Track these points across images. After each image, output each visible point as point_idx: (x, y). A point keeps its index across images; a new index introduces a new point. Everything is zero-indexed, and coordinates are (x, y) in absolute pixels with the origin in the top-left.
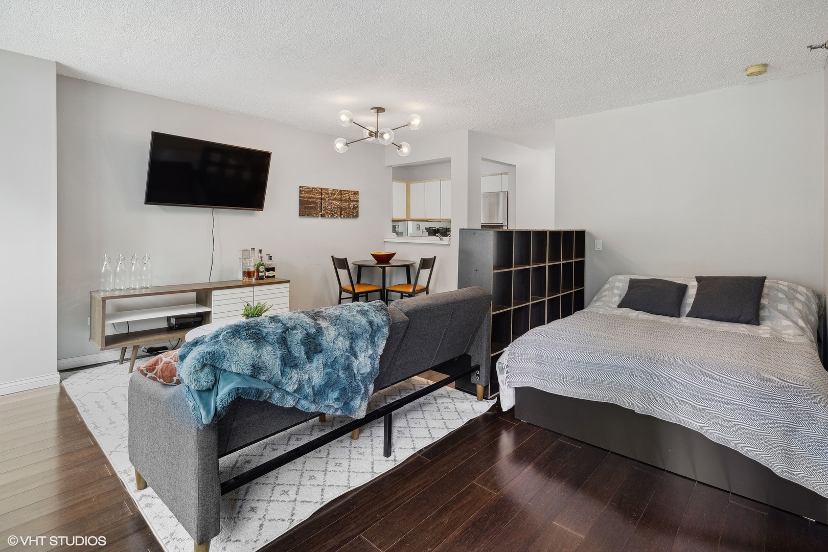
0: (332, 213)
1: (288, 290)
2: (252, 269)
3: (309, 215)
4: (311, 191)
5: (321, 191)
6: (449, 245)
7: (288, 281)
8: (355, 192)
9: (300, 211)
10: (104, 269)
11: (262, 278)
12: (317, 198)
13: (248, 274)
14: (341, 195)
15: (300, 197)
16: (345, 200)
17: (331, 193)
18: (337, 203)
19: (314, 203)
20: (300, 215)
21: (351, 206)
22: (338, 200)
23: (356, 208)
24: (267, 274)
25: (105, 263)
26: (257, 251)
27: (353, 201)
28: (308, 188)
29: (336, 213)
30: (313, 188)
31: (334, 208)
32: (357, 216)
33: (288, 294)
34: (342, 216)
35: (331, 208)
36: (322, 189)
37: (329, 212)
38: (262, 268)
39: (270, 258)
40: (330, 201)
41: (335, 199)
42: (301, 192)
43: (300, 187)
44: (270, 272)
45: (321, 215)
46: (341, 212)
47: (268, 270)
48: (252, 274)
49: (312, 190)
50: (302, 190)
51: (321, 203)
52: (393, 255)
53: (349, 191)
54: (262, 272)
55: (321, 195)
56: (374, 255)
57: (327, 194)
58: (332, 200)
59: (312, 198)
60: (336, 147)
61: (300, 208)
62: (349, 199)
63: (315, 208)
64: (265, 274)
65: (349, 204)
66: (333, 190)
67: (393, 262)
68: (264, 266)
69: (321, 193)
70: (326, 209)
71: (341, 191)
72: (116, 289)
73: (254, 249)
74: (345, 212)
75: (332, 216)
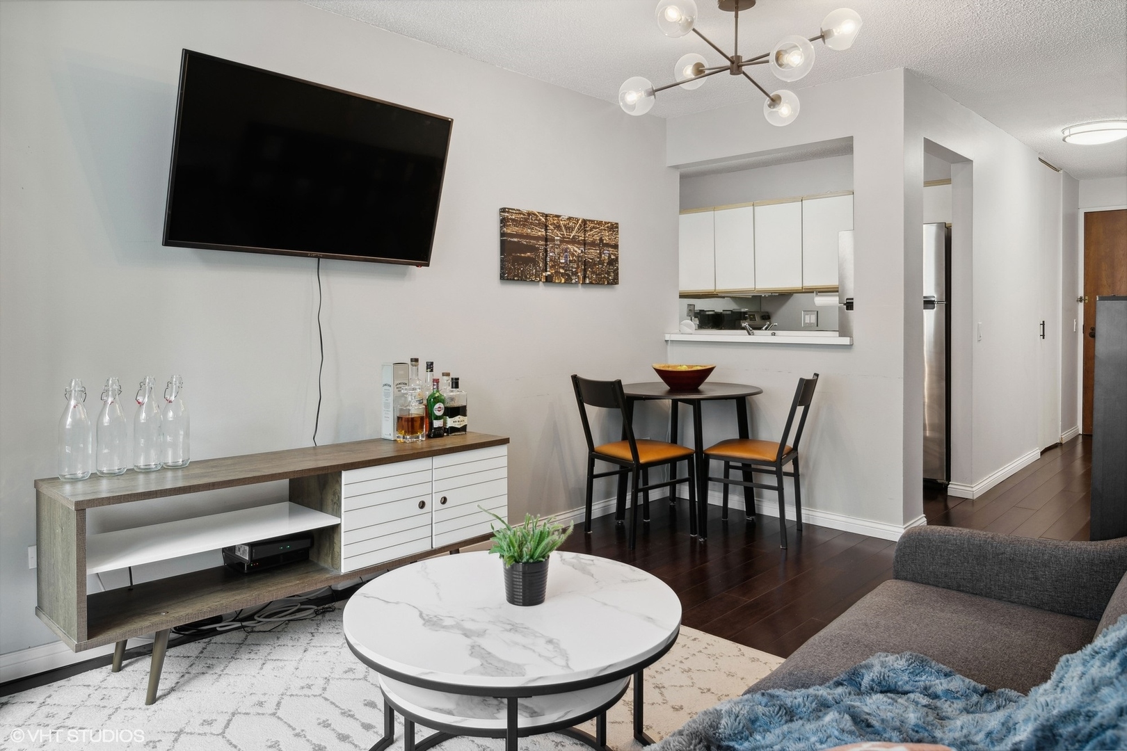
0: (568, 275)
1: (504, 461)
2: (416, 410)
3: (522, 278)
4: (526, 220)
5: (545, 221)
6: (851, 345)
7: (505, 441)
8: (612, 225)
9: (502, 268)
10: (69, 420)
11: (436, 434)
12: (538, 238)
13: (407, 424)
14: (585, 231)
15: (503, 234)
16: (593, 244)
17: (565, 226)
18: (577, 250)
19: (533, 249)
20: (502, 278)
21: (605, 257)
22: (579, 243)
23: (614, 262)
24: (451, 422)
25: (73, 403)
26: (422, 365)
27: (608, 245)
28: (520, 212)
29: (575, 274)
30: (529, 214)
31: (571, 261)
32: (615, 281)
33: (504, 473)
34: (587, 281)
35: (566, 261)
36: (547, 216)
37: (562, 271)
38: (438, 409)
39: (455, 383)
40: (564, 246)
41: (574, 241)
42: (504, 222)
43: (503, 210)
44: (457, 418)
45: (546, 277)
46: (585, 270)
47: (453, 411)
48: (417, 424)
49: (528, 218)
50: (506, 218)
51: (546, 251)
52: (707, 372)
53: (600, 223)
54: (438, 418)
55: (546, 230)
56: (662, 373)
57: (558, 227)
58: (568, 243)
59: (528, 237)
60: (623, 99)
61: (502, 261)
62: (601, 240)
63: (533, 261)
64: (445, 423)
65: (600, 254)
66: (570, 219)
67: (708, 388)
68: (443, 403)
69: (546, 226)
70: (556, 263)
71: (585, 222)
72: (103, 473)
73: (416, 360)
74: (593, 272)
75: (568, 282)
